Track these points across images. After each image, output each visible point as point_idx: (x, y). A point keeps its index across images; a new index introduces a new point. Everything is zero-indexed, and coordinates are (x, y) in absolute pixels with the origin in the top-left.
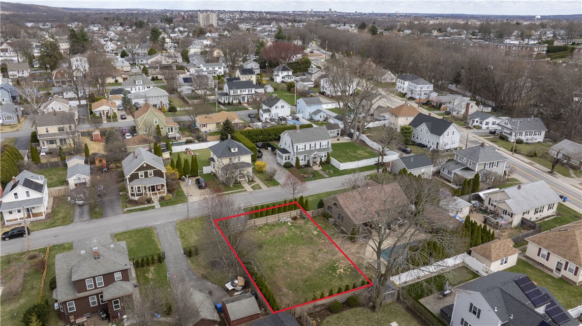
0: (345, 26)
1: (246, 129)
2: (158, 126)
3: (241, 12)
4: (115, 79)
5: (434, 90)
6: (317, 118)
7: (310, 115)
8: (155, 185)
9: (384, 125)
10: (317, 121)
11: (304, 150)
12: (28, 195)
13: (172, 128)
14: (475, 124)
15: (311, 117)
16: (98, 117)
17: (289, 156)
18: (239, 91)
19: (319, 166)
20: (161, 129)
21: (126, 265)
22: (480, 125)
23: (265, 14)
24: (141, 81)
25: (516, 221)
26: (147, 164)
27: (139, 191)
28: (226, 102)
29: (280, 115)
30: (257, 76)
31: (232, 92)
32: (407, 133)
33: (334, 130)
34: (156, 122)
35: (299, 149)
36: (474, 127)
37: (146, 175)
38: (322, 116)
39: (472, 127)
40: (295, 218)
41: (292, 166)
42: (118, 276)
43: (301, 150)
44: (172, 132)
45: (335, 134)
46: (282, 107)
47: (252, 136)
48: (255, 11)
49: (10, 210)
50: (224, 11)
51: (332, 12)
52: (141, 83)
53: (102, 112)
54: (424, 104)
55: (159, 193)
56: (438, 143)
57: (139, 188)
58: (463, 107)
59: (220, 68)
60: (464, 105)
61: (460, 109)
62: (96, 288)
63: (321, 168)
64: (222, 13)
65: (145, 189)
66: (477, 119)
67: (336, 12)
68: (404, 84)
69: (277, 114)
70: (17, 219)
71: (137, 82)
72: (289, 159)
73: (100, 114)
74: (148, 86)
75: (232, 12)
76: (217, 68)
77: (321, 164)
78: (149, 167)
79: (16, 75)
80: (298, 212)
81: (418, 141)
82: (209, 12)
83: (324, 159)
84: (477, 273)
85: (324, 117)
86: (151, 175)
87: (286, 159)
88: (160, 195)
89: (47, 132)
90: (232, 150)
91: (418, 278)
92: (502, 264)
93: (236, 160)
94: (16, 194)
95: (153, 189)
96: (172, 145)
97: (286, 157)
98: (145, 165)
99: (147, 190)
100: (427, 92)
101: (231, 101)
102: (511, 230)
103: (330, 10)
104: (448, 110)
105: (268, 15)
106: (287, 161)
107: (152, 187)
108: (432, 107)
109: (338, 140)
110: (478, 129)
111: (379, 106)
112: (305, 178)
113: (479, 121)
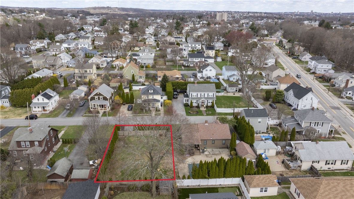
0: (315, 22)
1: (180, 81)
2: (133, 74)
3: (249, 13)
4: (139, 48)
5: (333, 68)
6: (231, 79)
7: (228, 77)
8: (104, 104)
9: (275, 88)
10: (231, 81)
11: (196, 97)
12: (43, 100)
13: (141, 76)
14: (348, 95)
15: (229, 78)
16: (114, 68)
17: (188, 100)
18: (194, 59)
19: (205, 108)
20: (135, 77)
21: (41, 139)
22: (352, 97)
23: (263, 14)
24: (148, 50)
25: (305, 166)
26: (99, 93)
27: (94, 106)
28: (186, 65)
29: (209, 75)
30: (216, 51)
31: (190, 60)
32: (279, 95)
33: (233, 88)
34: (133, 72)
35: (193, 96)
36: (346, 97)
37: (99, 99)
38: (235, 78)
39: (344, 97)
40: (161, 135)
41: (189, 106)
42: (36, 143)
43: (194, 97)
44: (141, 78)
45: (234, 90)
46: (210, 70)
47: (179, 85)
48: (257, 12)
49: (35, 106)
50: (238, 12)
51: (313, 13)
52: (148, 51)
53: (117, 65)
54: (320, 78)
55: (104, 109)
56: (298, 105)
57: (94, 105)
58: (343, 82)
59: (199, 45)
60: (345, 81)
61: (340, 84)
62: (26, 147)
63: (205, 109)
64: (236, 13)
65: (98, 106)
66: (350, 92)
67: (316, 13)
68: (312, 63)
69: (207, 75)
70: (37, 111)
71: (145, 50)
72: (188, 101)
73: (116, 66)
74: (151, 53)
75: (243, 12)
76: (197, 45)
77: (207, 107)
78: (100, 94)
79: (97, 44)
80: (164, 132)
81: (288, 102)
82: (223, 13)
83: (210, 104)
84: (242, 193)
85: (236, 79)
86: (101, 99)
87: (186, 101)
88: (104, 110)
89: (90, 72)
90: (150, 91)
91: (199, 186)
92: (261, 191)
93: (151, 97)
94: (38, 99)
95: (102, 106)
96: (133, 85)
97: (186, 100)
98: (98, 93)
99: (99, 107)
100: (327, 70)
101: (189, 65)
102: (299, 172)
103: (312, 11)
104: (334, 83)
105: (265, 15)
106: (187, 102)
107: (102, 105)
108: (324, 80)
109: (234, 94)
110: (349, 99)
111: (279, 75)
112: (191, 114)
113: (351, 94)
